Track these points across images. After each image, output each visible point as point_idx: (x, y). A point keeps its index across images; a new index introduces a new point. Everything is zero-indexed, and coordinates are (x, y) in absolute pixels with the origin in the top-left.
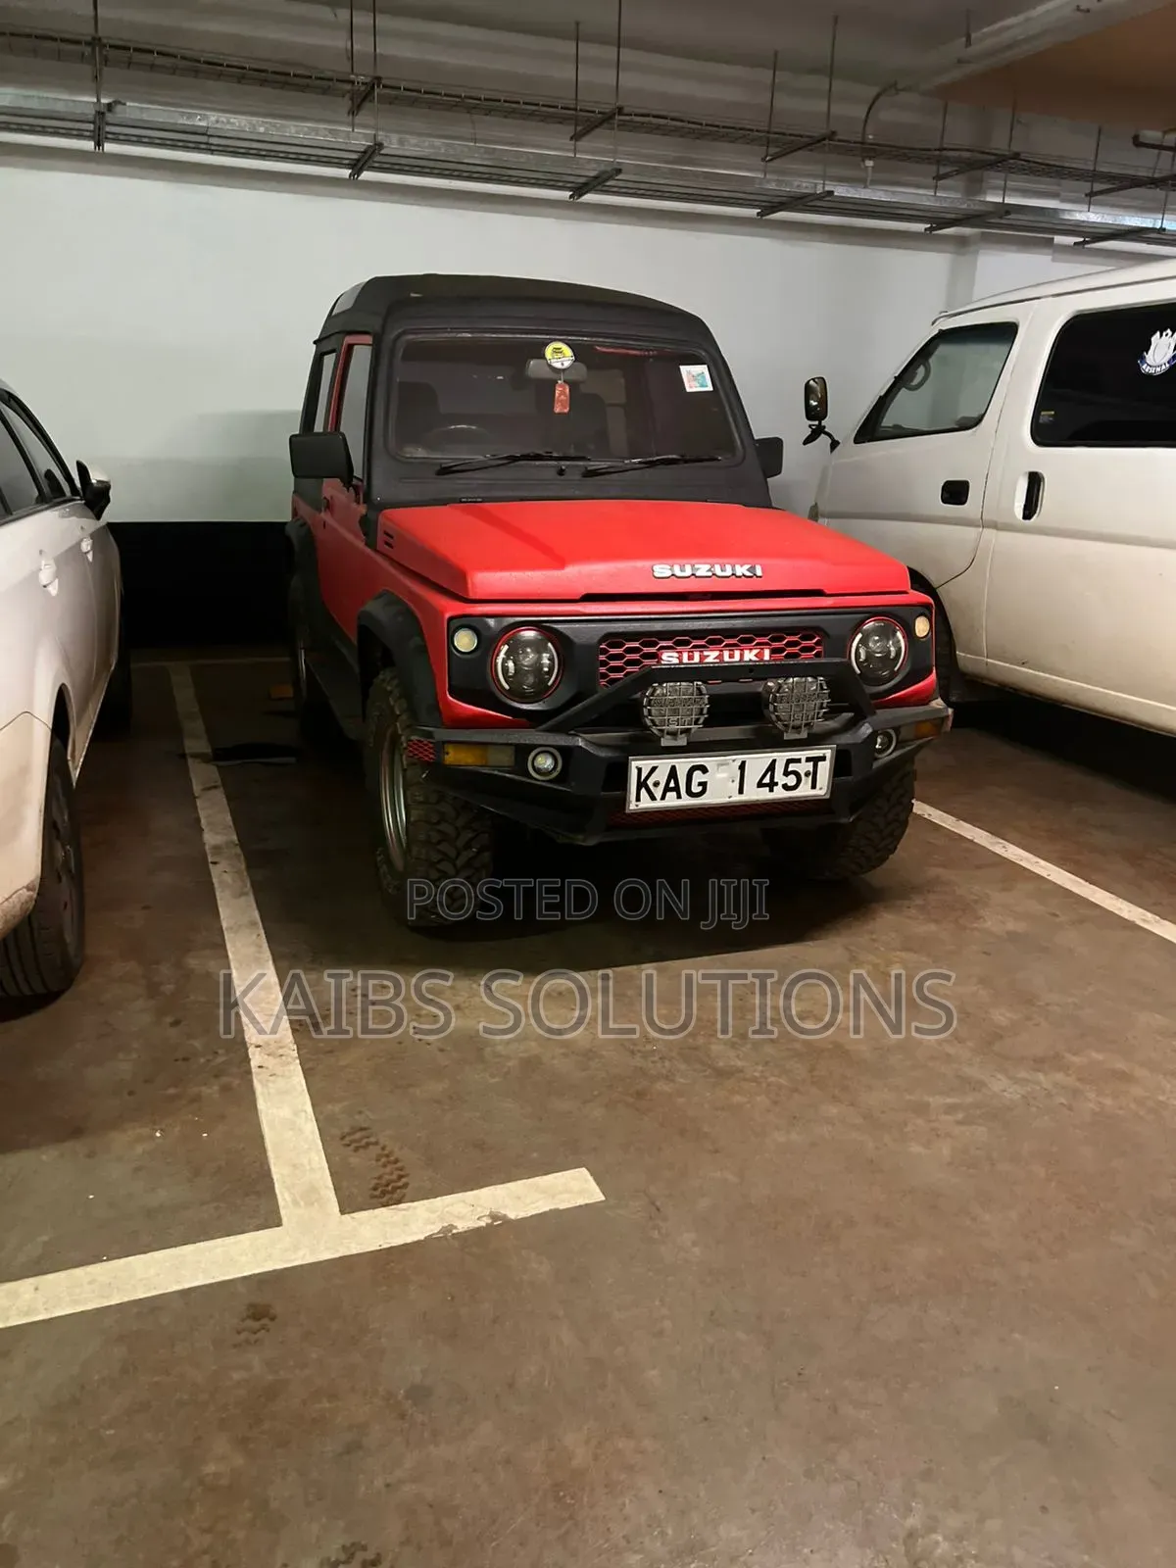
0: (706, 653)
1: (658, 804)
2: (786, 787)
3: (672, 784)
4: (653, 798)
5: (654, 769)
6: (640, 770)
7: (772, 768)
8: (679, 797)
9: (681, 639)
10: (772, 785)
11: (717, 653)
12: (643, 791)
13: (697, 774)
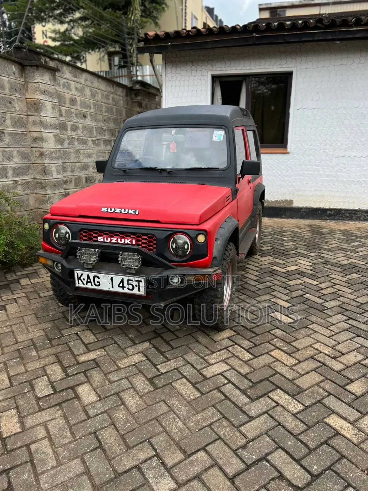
1: (85, 286)
2: (128, 289)
3: (89, 281)
4: (83, 284)
5: (82, 274)
6: (78, 274)
7: (122, 281)
8: (92, 285)
9: (106, 233)
10: (123, 287)
11: (116, 239)
12: (80, 281)
13: (96, 279)
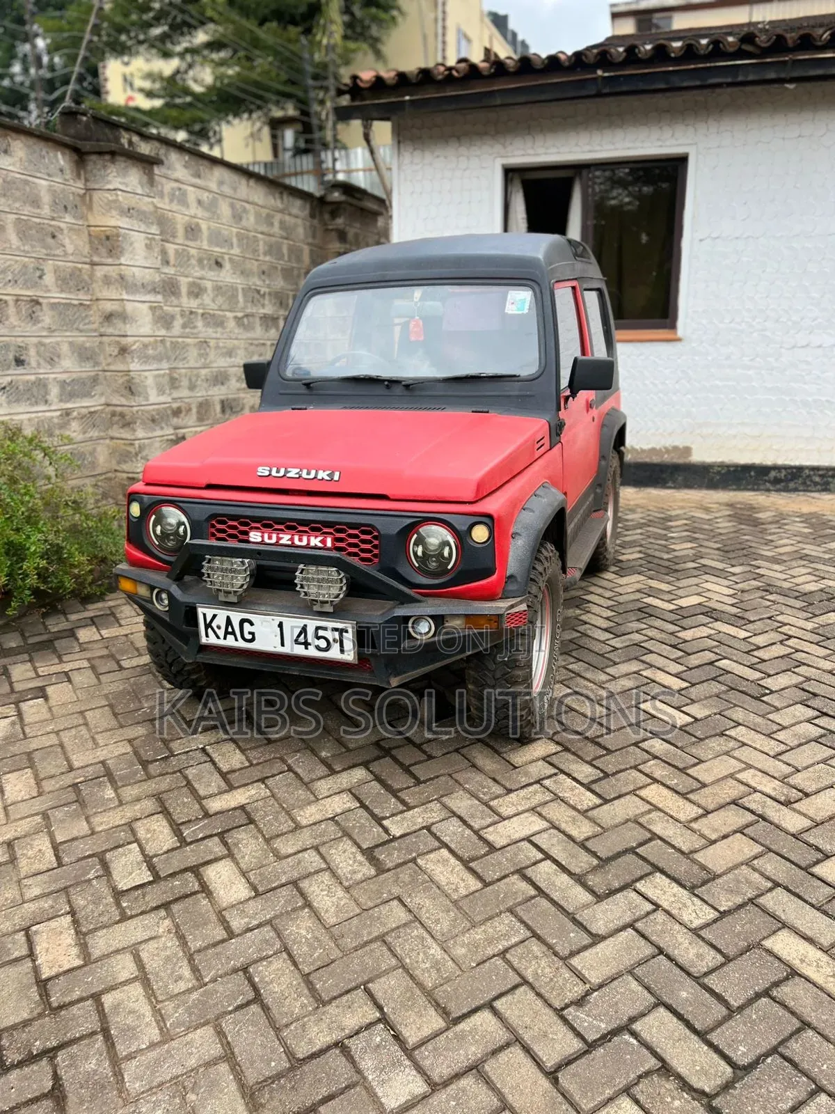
0: (281, 536)
1: (221, 642)
2: (318, 648)
3: (230, 630)
4: (218, 637)
5: (215, 616)
6: (204, 615)
7: (304, 630)
8: (236, 640)
9: (267, 524)
10: (306, 644)
11: (289, 537)
12: (210, 630)
13: (246, 625)
